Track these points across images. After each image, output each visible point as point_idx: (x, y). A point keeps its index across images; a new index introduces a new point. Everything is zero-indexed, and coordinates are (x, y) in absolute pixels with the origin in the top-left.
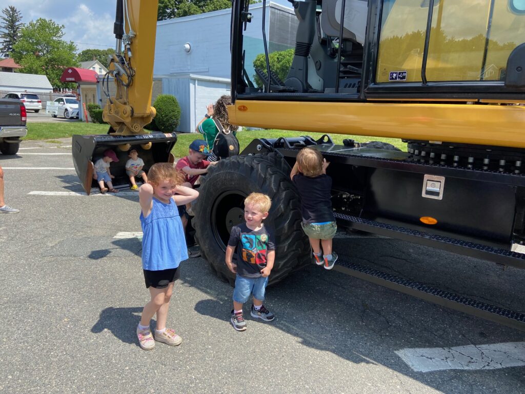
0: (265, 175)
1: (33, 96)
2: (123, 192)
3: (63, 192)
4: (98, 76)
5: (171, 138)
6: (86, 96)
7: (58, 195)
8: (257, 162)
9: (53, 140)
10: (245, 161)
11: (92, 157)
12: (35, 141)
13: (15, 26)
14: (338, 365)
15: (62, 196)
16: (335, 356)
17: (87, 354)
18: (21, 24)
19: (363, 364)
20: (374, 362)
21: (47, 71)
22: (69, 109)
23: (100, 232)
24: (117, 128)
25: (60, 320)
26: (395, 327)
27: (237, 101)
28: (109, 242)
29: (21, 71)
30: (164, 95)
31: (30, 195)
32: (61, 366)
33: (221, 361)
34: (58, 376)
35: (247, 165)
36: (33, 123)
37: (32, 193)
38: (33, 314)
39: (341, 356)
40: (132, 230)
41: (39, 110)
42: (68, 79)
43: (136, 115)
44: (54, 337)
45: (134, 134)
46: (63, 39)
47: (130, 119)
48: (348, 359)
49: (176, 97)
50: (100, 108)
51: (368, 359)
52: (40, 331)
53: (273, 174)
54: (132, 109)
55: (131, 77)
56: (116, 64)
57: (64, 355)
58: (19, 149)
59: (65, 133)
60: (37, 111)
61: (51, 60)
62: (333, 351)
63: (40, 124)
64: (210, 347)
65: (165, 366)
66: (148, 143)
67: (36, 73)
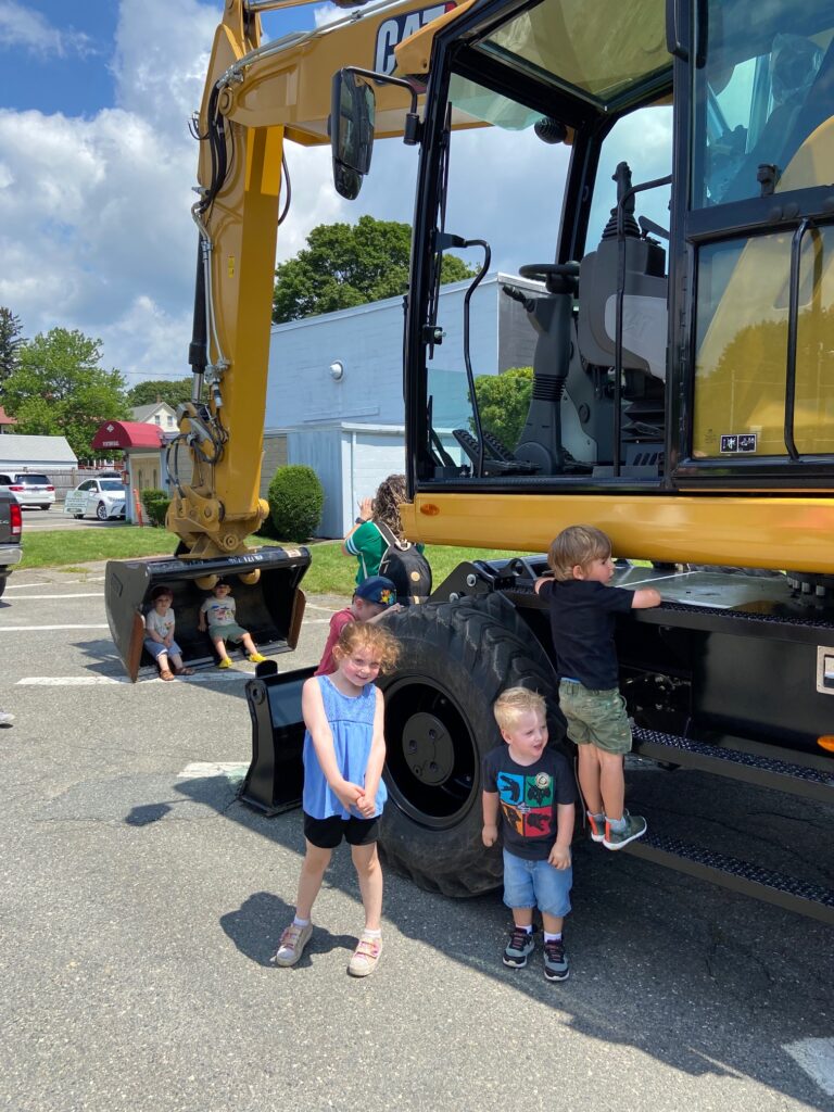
0: (480, 645)
1: (39, 479)
2: (202, 674)
3: (84, 679)
4: (164, 434)
5: (299, 558)
6: (140, 473)
7: (75, 683)
8: (462, 617)
9: (73, 566)
10: (439, 615)
11: (141, 606)
12: (38, 570)
13: (8, 344)
14: (651, 1078)
15: (82, 686)
16: (646, 1058)
17: (110, 1045)
18: (20, 340)
19: (709, 1076)
20: (734, 1071)
21: (68, 427)
22: (106, 501)
23: (150, 764)
24: (192, 544)
25: (62, 964)
26: (783, 986)
27: (418, 496)
28: (169, 786)
29: (18, 431)
30: (290, 467)
31: (21, 686)
32: (57, 1071)
33: (390, 1066)
34: (50, 1092)
35: (440, 624)
36: (37, 533)
37: (24, 682)
38: (9, 951)
39: (659, 1057)
40: (217, 759)
41: (49, 504)
42: (106, 444)
43: (229, 517)
44: (46, 1003)
45: (226, 555)
46: (99, 365)
47: (218, 525)
48: (675, 1064)
49: (316, 469)
50: (165, 498)
51: (720, 1064)
52: (20, 989)
53: (496, 642)
54: (223, 505)
55: (221, 445)
56: (193, 421)
57: (65, 1044)
58: (6, 587)
59: (98, 551)
60: (45, 507)
61: (75, 407)
62: (642, 1046)
63: (48, 535)
64: (367, 1032)
65: (271, 1074)
66: (253, 571)
67: (47, 433)
